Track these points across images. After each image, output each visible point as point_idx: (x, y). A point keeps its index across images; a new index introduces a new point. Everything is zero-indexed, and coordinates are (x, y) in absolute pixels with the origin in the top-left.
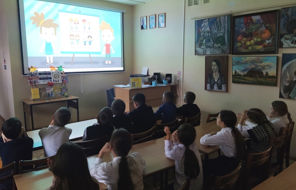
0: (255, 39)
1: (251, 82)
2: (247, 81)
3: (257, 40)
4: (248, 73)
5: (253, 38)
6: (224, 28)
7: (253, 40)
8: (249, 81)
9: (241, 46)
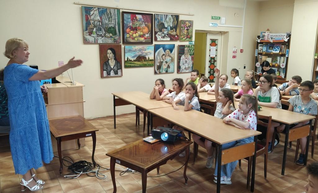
0: (139, 33)
1: (138, 65)
2: (136, 65)
3: (140, 33)
4: (136, 58)
5: (138, 32)
6: (114, 20)
7: (138, 33)
8: (137, 64)
9: (129, 37)
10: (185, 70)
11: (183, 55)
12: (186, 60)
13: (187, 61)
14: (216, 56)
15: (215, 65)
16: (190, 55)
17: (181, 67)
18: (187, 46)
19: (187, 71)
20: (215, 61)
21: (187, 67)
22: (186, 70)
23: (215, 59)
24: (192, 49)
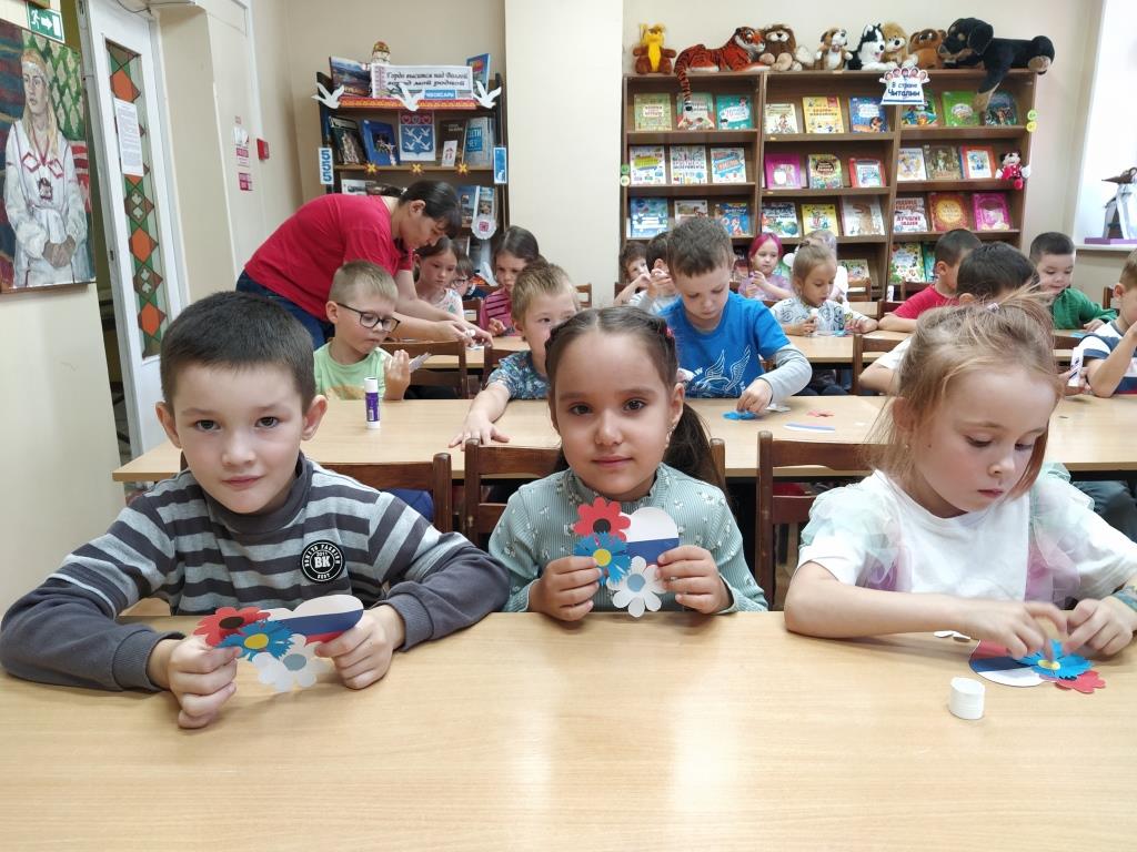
10: (45, 266)
11: (19, 123)
12: (44, 172)
13: (54, 182)
14: (147, 170)
16: (67, 135)
17: (21, 236)
18: (33, 44)
19: (63, 277)
20: (149, 206)
21: (56, 239)
22: (57, 265)
23: (148, 194)
24: (67, 85)
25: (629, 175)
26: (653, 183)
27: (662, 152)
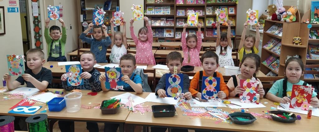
14: (39, 14)
15: (40, 27)
20: (39, 22)
23: (39, 19)
25: (146, 13)
26: (151, 14)
27: (154, 7)
